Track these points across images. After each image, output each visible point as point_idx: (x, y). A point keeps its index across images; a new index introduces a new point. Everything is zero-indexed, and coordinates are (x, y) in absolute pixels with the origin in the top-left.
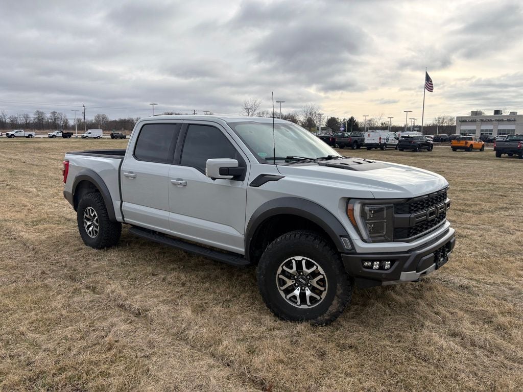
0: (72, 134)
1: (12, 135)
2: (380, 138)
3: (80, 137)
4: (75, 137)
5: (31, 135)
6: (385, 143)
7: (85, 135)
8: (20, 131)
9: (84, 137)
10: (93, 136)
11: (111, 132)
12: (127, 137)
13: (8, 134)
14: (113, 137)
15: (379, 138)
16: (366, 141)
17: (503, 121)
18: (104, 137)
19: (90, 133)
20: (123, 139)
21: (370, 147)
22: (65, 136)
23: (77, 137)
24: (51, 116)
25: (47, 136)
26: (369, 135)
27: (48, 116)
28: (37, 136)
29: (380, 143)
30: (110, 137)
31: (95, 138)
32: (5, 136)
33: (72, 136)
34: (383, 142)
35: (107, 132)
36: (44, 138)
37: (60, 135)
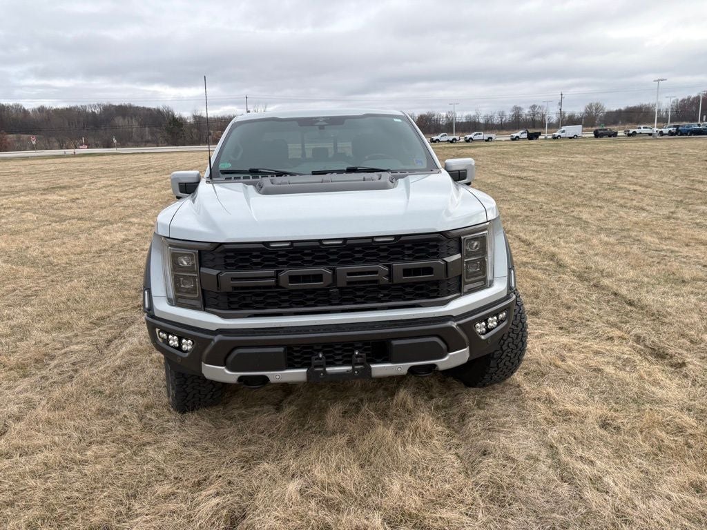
0: (540, 134)
1: (471, 138)
3: (550, 137)
4: (543, 137)
5: (491, 138)
7: (557, 134)
8: (480, 134)
9: (555, 138)
10: (567, 136)
11: (594, 128)
12: (619, 134)
13: (466, 138)
14: (597, 135)
18: (584, 136)
19: (563, 132)
20: (612, 138)
22: (532, 137)
23: (546, 138)
24: (529, 112)
25: (509, 139)
27: (526, 111)
28: (497, 139)
30: (593, 135)
31: (570, 138)
32: (463, 140)
33: (540, 137)
35: (590, 128)
36: (506, 140)
37: (525, 136)
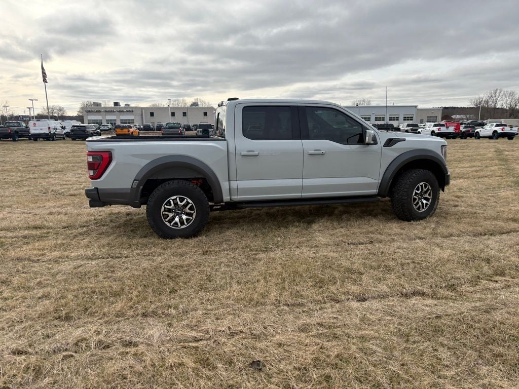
2: (49, 128)
6: (54, 133)
15: (47, 127)
16: (32, 131)
17: (123, 112)
21: (36, 137)
26: (35, 124)
29: (50, 132)
34: (52, 131)
